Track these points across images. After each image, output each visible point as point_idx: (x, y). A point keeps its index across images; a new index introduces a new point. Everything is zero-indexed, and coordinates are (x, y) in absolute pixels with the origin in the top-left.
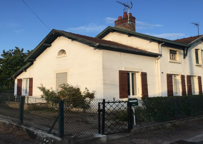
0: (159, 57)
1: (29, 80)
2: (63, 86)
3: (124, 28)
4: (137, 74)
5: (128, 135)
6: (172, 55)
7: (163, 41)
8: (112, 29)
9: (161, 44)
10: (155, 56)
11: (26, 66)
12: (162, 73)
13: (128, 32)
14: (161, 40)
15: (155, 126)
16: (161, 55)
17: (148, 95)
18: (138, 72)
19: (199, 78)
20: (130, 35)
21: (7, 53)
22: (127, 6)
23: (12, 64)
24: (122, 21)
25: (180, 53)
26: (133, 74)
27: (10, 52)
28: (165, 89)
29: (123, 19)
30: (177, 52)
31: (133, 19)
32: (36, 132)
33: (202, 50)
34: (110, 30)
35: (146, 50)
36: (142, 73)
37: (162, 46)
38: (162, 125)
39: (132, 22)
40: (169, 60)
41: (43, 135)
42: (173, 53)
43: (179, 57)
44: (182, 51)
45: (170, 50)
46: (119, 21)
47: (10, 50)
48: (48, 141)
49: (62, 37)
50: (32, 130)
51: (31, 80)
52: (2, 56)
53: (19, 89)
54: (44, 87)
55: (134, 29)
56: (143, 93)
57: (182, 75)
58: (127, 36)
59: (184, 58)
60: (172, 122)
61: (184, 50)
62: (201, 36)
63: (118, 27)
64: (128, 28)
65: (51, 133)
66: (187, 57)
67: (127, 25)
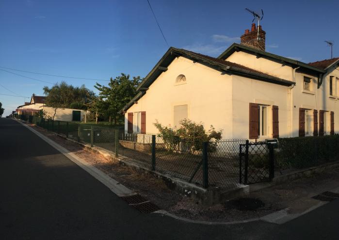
0: (293, 85)
1: (142, 114)
2: (184, 122)
3: (252, 46)
4: (267, 107)
5: (269, 185)
6: (306, 84)
7: (299, 64)
8: (238, 47)
9: (296, 69)
10: (288, 84)
11: (137, 97)
12: (295, 107)
13: (257, 52)
14: (296, 63)
15: (296, 174)
16: (294, 84)
17: (278, 135)
18: (269, 105)
19: (332, 114)
20: (259, 55)
21: (114, 82)
22: (257, 16)
23: (119, 95)
24: (250, 36)
25: (314, 81)
26: (263, 108)
27: (117, 79)
28: (297, 128)
29: (252, 33)
30: (311, 80)
31: (263, 34)
32: (174, 180)
33: (337, 78)
34: (235, 48)
35: (277, 77)
36: (273, 106)
37: (297, 71)
38: (302, 172)
39: (261, 37)
40: (302, 91)
41: (183, 185)
42: (307, 80)
43: (312, 86)
44: (316, 79)
45: (305, 77)
46: (246, 37)
47: (117, 78)
48: (190, 192)
49: (181, 58)
50: (169, 177)
51: (144, 114)
52: (109, 85)
53: (130, 125)
54: (159, 123)
55: (264, 47)
56: (274, 132)
57: (315, 110)
58: (256, 56)
59: (318, 88)
60: (311, 168)
61: (318, 77)
62: (337, 59)
63: (245, 44)
64: (257, 46)
65: (193, 183)
66: (321, 87)
67: (255, 42)
